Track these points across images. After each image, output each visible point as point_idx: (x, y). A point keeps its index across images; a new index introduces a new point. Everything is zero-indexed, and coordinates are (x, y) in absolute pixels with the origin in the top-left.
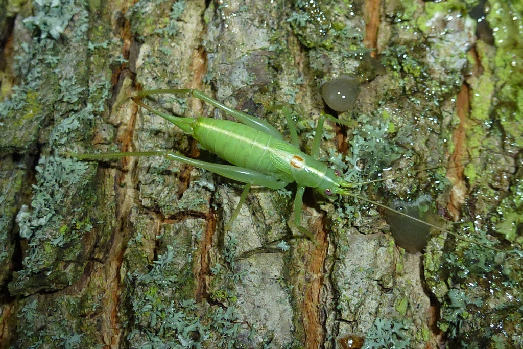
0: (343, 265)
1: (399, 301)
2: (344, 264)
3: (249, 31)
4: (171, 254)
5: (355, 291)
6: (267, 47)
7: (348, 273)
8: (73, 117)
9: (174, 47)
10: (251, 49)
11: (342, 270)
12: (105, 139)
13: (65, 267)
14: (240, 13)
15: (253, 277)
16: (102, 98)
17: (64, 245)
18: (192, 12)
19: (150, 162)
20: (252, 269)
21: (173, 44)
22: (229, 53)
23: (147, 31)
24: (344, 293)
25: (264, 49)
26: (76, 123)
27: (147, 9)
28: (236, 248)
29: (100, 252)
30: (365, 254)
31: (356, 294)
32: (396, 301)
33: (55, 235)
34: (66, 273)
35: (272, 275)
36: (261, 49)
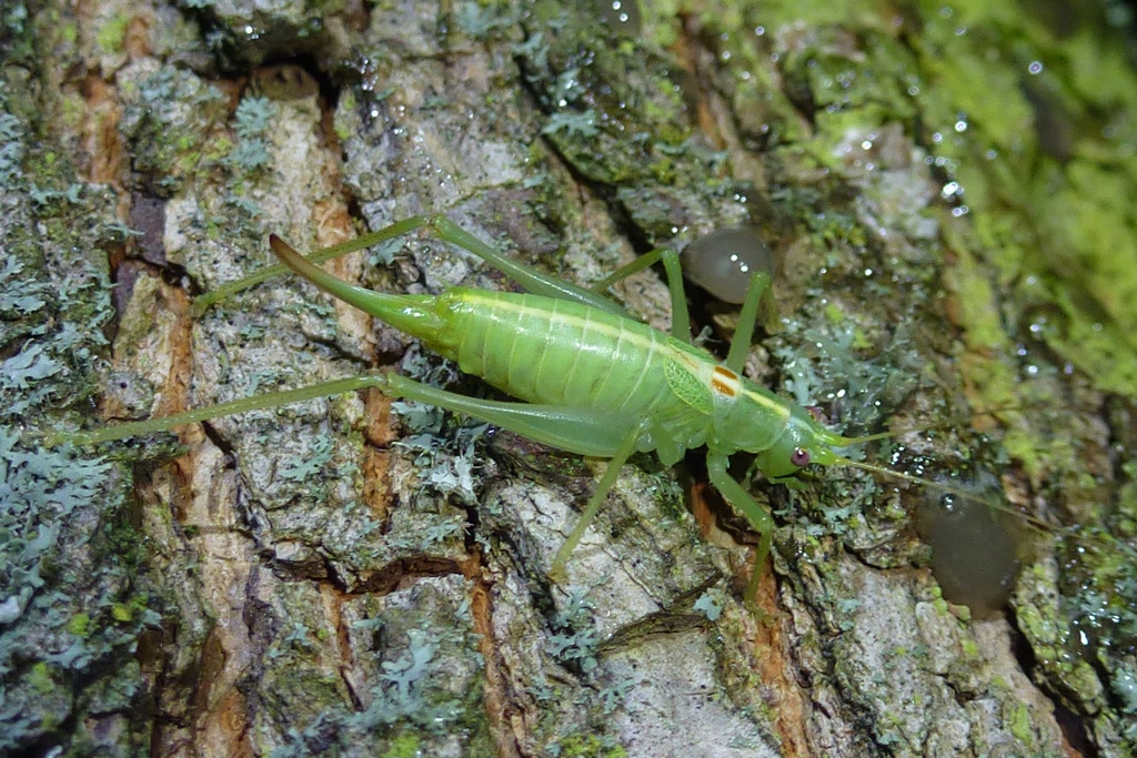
0: (854, 645)
1: (1013, 713)
2: (858, 642)
3: (464, 147)
4: (422, 655)
5: (907, 702)
6: (517, 180)
7: (872, 659)
8: (37, 349)
9: (262, 197)
10: (480, 185)
11: (856, 657)
12: (131, 409)
13: (101, 730)
14: (431, 112)
15: (649, 692)
16: (97, 313)
17: (92, 664)
18: (289, 125)
19: (273, 455)
20: (641, 675)
21: (258, 193)
22: (427, 194)
23: (183, 165)
24: (883, 708)
25: (509, 186)
26: (47, 366)
27: (172, 116)
28: (593, 622)
29: (177, 697)
30: (894, 615)
31: (909, 708)
32: (1006, 716)
33: (55, 644)
34: (106, 747)
35: (695, 685)
36: (502, 185)
